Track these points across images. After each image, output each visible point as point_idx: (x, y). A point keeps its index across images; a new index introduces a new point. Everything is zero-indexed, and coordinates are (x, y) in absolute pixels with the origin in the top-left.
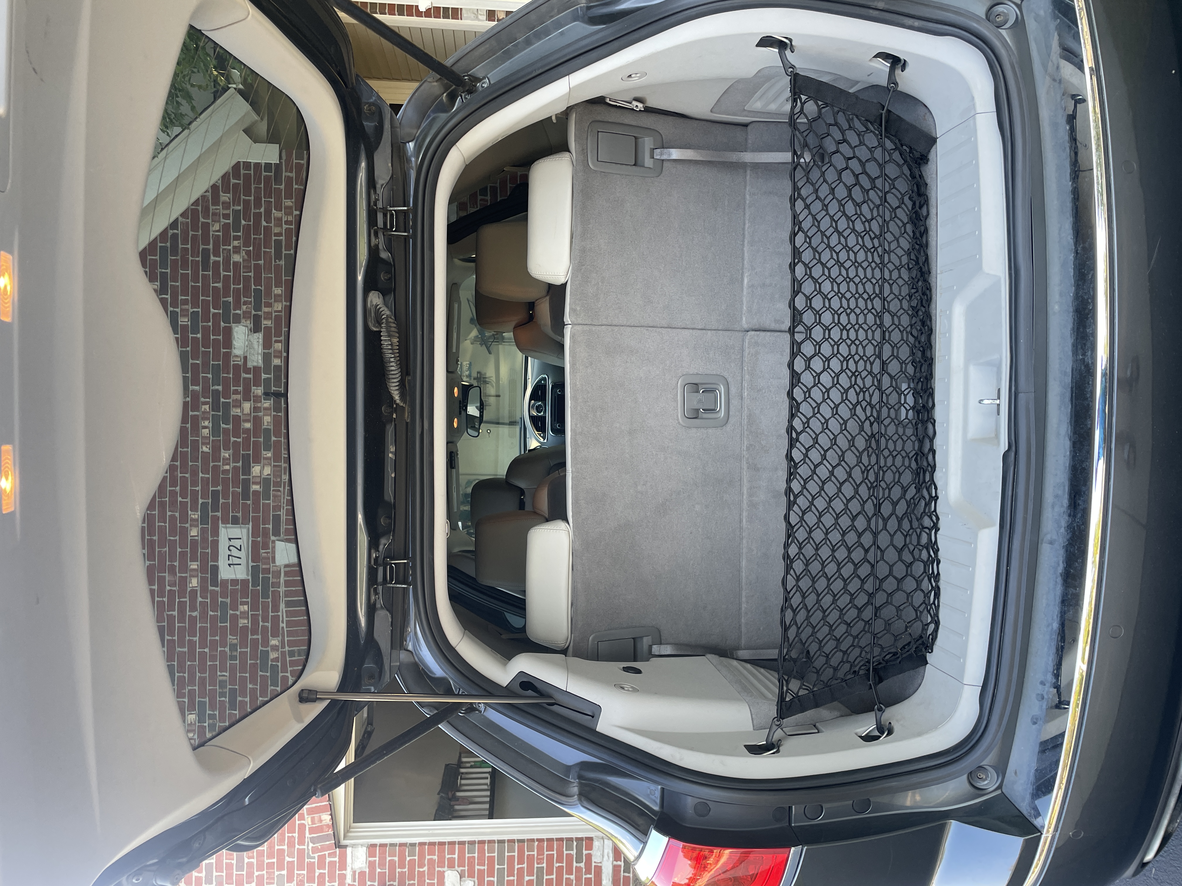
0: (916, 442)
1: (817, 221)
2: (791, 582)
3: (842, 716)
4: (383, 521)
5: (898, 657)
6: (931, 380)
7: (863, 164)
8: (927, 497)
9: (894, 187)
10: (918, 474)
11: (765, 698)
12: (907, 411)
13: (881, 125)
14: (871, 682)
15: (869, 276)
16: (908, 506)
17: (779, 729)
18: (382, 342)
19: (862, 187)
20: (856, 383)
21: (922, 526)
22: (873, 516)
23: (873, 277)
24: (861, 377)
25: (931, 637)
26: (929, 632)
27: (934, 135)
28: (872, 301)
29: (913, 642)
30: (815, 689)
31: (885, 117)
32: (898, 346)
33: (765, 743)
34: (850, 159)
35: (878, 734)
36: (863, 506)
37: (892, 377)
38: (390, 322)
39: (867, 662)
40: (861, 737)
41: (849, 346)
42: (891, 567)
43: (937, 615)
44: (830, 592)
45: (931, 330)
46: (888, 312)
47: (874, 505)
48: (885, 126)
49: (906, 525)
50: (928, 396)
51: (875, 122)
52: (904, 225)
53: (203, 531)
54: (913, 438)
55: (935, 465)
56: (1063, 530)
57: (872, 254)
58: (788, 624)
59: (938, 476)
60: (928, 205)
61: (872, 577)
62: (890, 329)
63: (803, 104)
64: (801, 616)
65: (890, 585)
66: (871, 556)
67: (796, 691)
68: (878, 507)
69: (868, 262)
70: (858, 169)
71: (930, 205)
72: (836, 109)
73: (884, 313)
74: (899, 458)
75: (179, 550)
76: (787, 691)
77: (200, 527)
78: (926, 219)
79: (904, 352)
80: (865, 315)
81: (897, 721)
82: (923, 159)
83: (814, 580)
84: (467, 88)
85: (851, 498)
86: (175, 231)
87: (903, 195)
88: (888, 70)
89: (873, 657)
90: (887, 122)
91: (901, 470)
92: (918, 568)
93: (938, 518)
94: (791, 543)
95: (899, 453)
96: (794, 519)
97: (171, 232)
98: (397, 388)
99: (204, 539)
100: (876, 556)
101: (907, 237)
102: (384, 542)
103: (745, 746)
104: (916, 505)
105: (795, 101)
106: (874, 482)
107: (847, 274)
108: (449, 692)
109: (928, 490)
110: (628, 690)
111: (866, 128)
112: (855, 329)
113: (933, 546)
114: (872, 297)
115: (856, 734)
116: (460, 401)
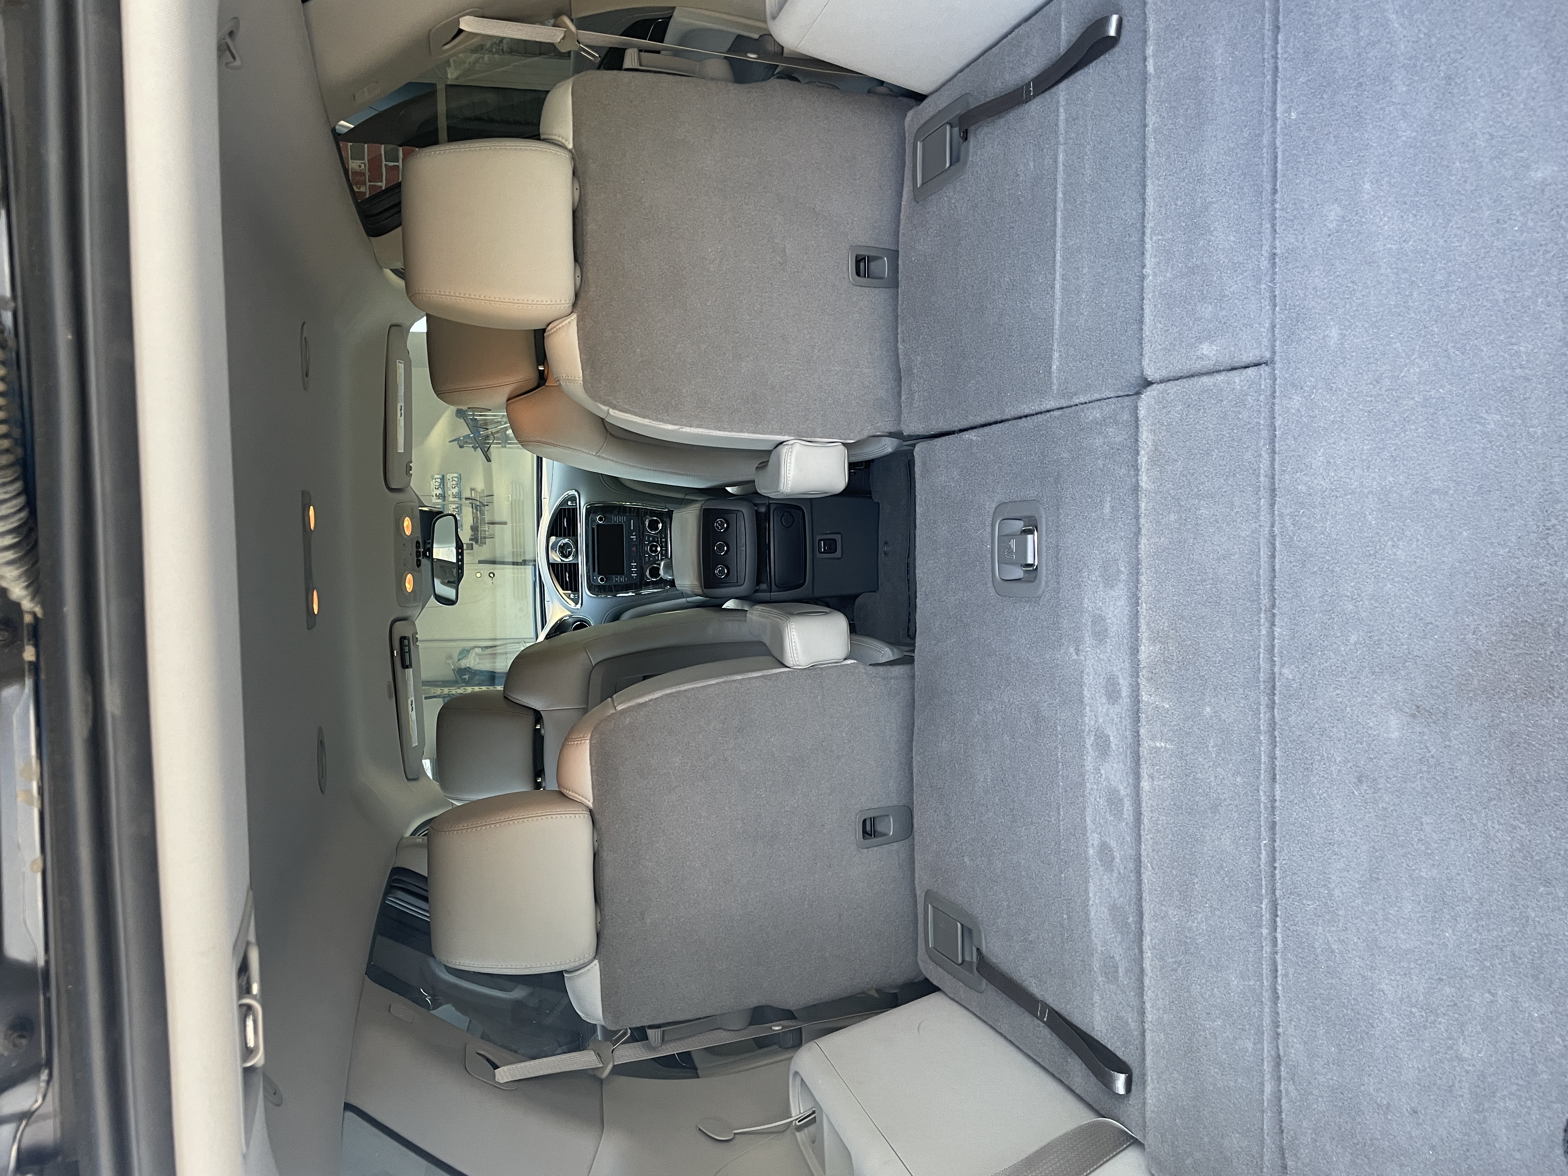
116: (418, 542)
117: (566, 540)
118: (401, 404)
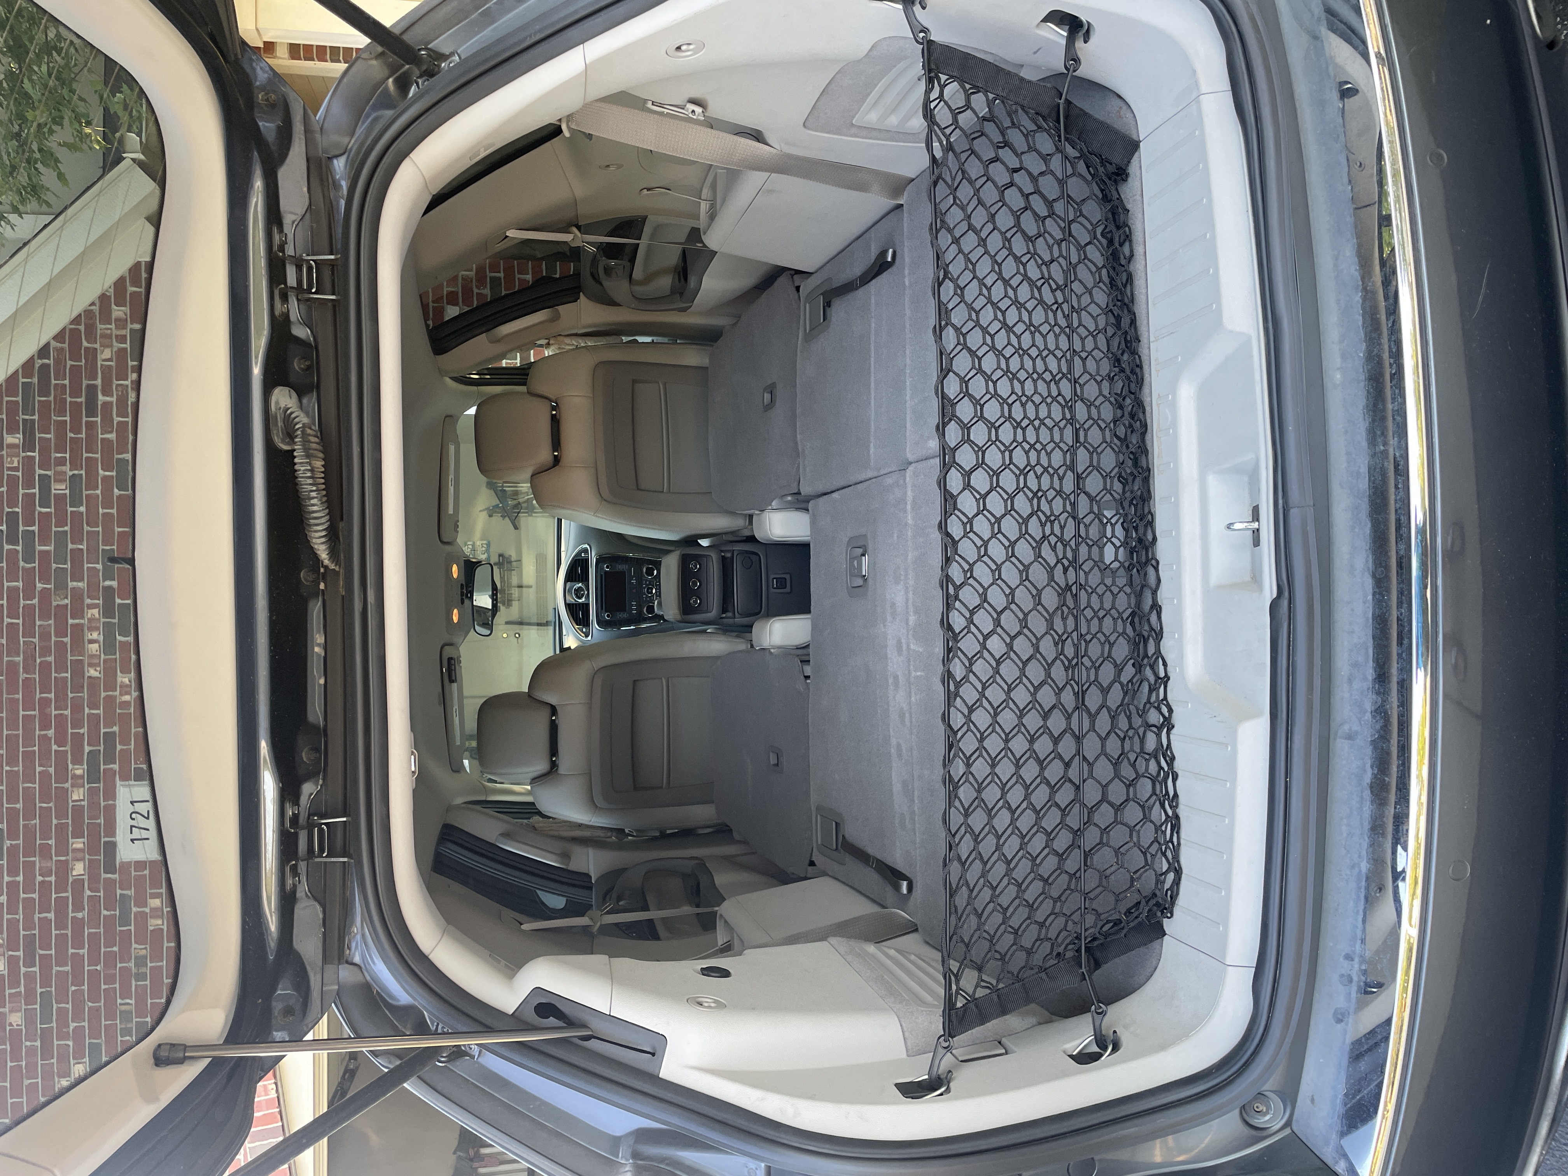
0: (1133, 596)
1: (971, 263)
2: (956, 819)
3: (1040, 1024)
4: (305, 756)
5: (1123, 928)
6: (1149, 502)
7: (1034, 179)
8: (1152, 679)
9: (1082, 215)
10: (1136, 645)
11: (923, 1003)
12: (1117, 549)
13: (1058, 121)
14: (1084, 970)
15: (1052, 347)
16: (1126, 693)
17: (949, 1054)
18: (296, 467)
19: (1035, 214)
20: (1039, 509)
21: (1147, 723)
22: (1074, 711)
23: (1057, 348)
24: (1046, 498)
25: (1169, 892)
26: (1167, 885)
27: (1135, 137)
28: (1057, 383)
29: (1143, 903)
30: (1001, 986)
31: (1064, 109)
32: (1099, 450)
33: (926, 1077)
34: (1016, 170)
35: (1097, 1050)
36: (1058, 694)
37: (1091, 499)
38: (309, 435)
39: (1077, 938)
40: (1071, 1056)
41: (1027, 453)
42: (1104, 787)
43: (1176, 858)
44: (1017, 831)
45: (1146, 426)
46: (1082, 400)
47: (1074, 694)
48: (1064, 122)
49: (1123, 723)
50: (1146, 526)
51: (1049, 116)
52: (1099, 269)
53: (92, 793)
54: (1128, 589)
55: (1161, 628)
56: (1368, 716)
57: (1055, 313)
58: (954, 886)
59: (1167, 646)
60: (1131, 241)
61: (1078, 805)
62: (1086, 426)
63: (942, 87)
64: (974, 872)
65: (1104, 815)
66: (1073, 773)
67: (971, 992)
68: (1080, 696)
69: (1050, 324)
70: (1028, 188)
71: (1134, 241)
72: (991, 96)
73: (1076, 402)
74: (1108, 621)
75: (55, 822)
76: (957, 993)
77: (86, 786)
78: (1129, 262)
79: (1108, 460)
80: (1049, 405)
81: (1126, 1027)
82: (1121, 174)
83: (990, 813)
84: (424, 68)
85: (1041, 685)
86: (46, 361)
87: (1095, 227)
88: (1064, 42)
89: (1086, 930)
90: (1066, 117)
91: (1112, 639)
92: (1145, 788)
93: (1170, 711)
94: (954, 756)
95: (1108, 612)
96: (957, 720)
97: (39, 362)
98: (323, 540)
99: (94, 804)
100: (1081, 772)
101: (1104, 288)
102: (308, 789)
103: (897, 1085)
104: (1135, 692)
105: (930, 81)
106: (1073, 658)
107: (1019, 343)
108: (422, 1029)
109: (1152, 667)
110: (710, 1007)
111: (1036, 124)
112: (1034, 426)
113: (1166, 753)
114: (1057, 378)
115: (1064, 1052)
116: (462, 585)
117: (580, 585)
118: (451, 476)
